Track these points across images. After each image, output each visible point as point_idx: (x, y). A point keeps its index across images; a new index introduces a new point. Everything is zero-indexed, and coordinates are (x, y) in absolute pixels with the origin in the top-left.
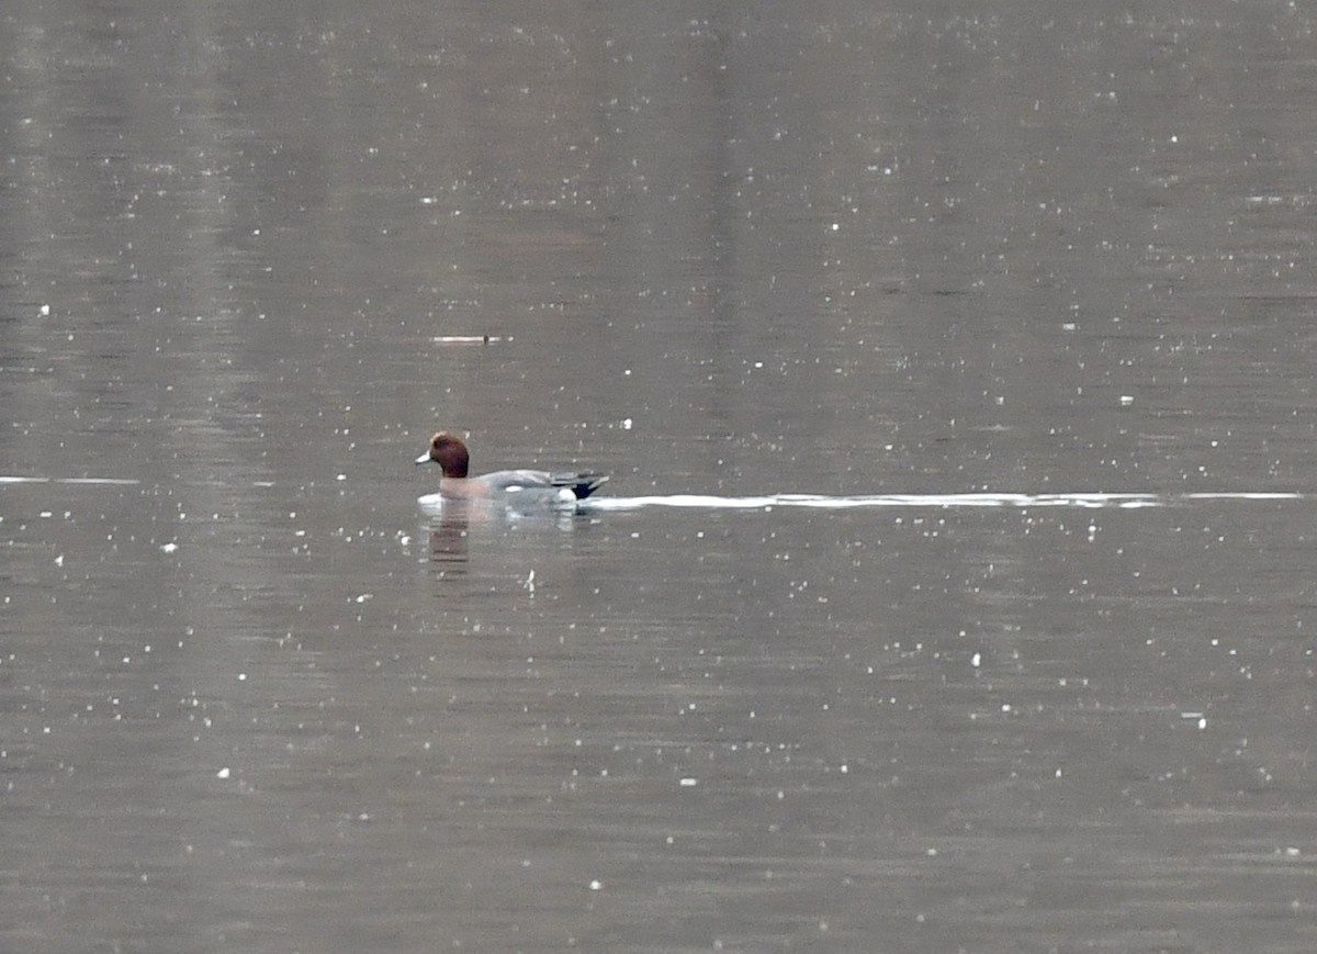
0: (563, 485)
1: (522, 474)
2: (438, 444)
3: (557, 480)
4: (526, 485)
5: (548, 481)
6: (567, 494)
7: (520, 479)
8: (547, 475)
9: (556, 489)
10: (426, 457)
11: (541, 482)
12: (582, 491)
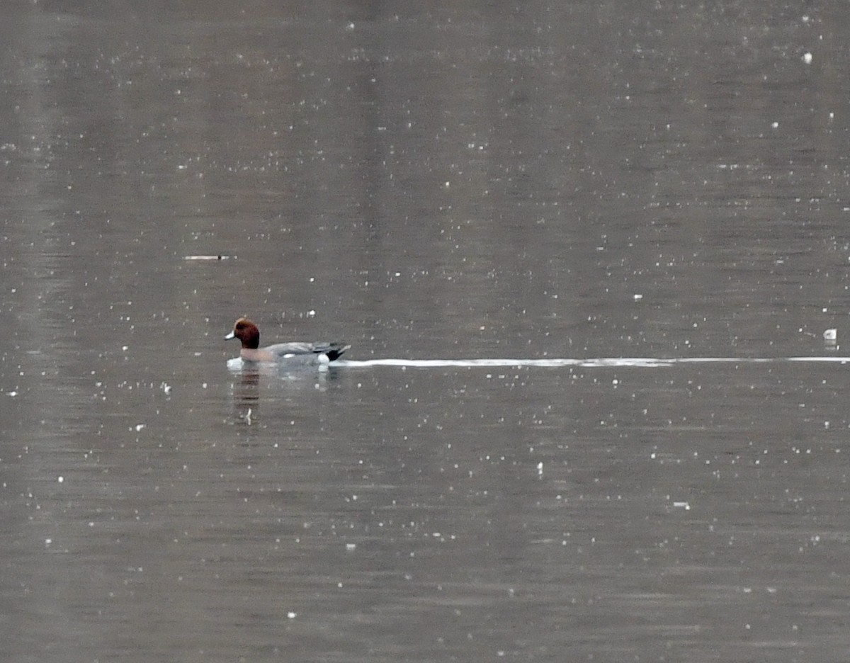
0: (320, 352)
1: (294, 345)
2: (240, 326)
3: (317, 348)
4: (297, 353)
5: (311, 349)
6: (323, 358)
7: (292, 349)
8: (310, 345)
9: (316, 354)
10: (231, 335)
11: (306, 350)
12: (333, 356)
